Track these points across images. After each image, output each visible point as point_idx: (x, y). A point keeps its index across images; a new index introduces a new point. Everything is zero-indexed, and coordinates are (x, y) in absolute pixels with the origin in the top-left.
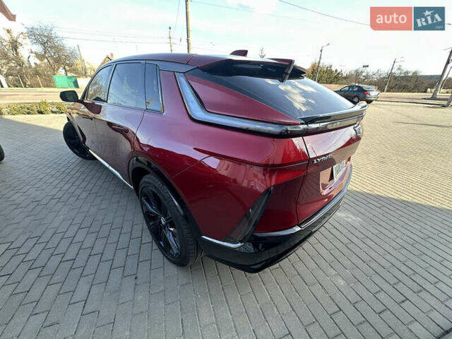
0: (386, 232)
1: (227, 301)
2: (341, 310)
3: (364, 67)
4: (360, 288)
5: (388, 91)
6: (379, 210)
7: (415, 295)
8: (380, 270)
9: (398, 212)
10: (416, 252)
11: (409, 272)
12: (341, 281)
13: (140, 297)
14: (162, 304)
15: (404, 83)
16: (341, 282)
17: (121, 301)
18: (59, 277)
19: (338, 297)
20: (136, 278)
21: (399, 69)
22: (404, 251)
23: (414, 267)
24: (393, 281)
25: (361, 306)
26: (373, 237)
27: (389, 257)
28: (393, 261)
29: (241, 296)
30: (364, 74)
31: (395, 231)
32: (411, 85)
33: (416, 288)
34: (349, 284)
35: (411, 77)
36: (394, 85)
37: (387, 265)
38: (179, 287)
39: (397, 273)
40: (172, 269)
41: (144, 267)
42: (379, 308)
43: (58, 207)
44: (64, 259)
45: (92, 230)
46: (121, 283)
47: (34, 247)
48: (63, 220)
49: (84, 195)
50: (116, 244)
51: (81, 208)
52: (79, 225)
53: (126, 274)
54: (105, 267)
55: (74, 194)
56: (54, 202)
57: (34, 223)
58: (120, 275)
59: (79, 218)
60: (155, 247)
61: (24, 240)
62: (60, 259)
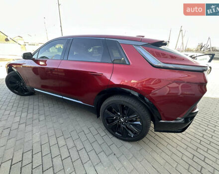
13: (125, 163)
14: (137, 162)
17: (117, 169)
41: (114, 148)
43: (29, 128)
44: (63, 158)
45: (66, 137)
46: (109, 160)
47: (33, 157)
48: (41, 136)
49: (42, 118)
50: (88, 141)
51: (46, 126)
52: (54, 136)
53: (107, 154)
54: (92, 154)
55: (34, 118)
56: (23, 126)
57: (18, 143)
58: (105, 156)
59: (51, 132)
60: (111, 136)
61: (21, 156)
62: (60, 159)
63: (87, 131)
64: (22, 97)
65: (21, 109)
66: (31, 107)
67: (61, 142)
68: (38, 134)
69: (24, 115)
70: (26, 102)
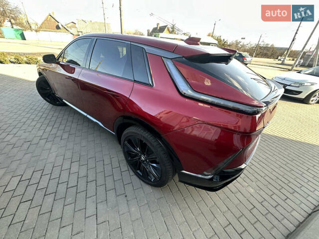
0: (270, 157)
1: (189, 207)
2: (255, 207)
3: (242, 38)
4: (262, 193)
5: (255, 57)
6: (264, 143)
7: (291, 195)
8: (271, 181)
9: (274, 143)
10: (288, 169)
11: (286, 182)
12: (251, 189)
13: (133, 209)
14: (149, 212)
15: (265, 52)
16: (252, 191)
17: (121, 213)
18: (70, 199)
19: (252, 200)
20: (126, 196)
21: (263, 41)
22: (281, 169)
23: (289, 178)
24: (279, 187)
25: (265, 203)
26: (264, 161)
27: (274, 173)
28: (277, 175)
29: (197, 203)
30: (241, 44)
31: (275, 157)
32: (269, 53)
33: (291, 191)
34: (256, 191)
35: (270, 48)
36: (259, 53)
37: (274, 178)
38: (156, 200)
39: (280, 183)
40: (148, 189)
41: (129, 189)
42: (275, 204)
43: (49, 145)
44: (69, 186)
45: (82, 163)
46: (117, 201)
47: (41, 178)
48: (56, 156)
49: (65, 136)
50: (103, 173)
51: (66, 146)
52: (70, 159)
53: (118, 194)
54: (101, 190)
55: (57, 135)
56: (43, 142)
57: (33, 159)
58: (114, 195)
59: (69, 154)
60: (132, 173)
61: (31, 173)
62: (66, 186)
63: (107, 161)
64: (54, 106)
65: (48, 121)
66: (59, 120)
67: (75, 168)
68: (54, 154)
69: (49, 129)
70: (56, 114)
